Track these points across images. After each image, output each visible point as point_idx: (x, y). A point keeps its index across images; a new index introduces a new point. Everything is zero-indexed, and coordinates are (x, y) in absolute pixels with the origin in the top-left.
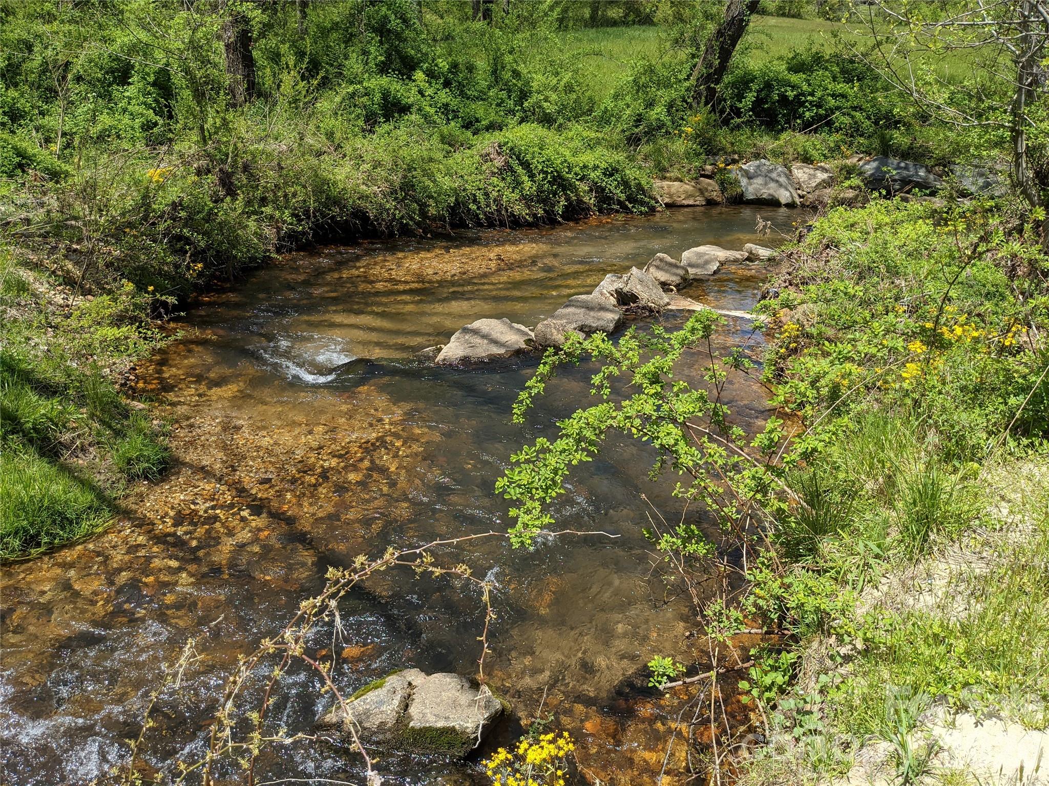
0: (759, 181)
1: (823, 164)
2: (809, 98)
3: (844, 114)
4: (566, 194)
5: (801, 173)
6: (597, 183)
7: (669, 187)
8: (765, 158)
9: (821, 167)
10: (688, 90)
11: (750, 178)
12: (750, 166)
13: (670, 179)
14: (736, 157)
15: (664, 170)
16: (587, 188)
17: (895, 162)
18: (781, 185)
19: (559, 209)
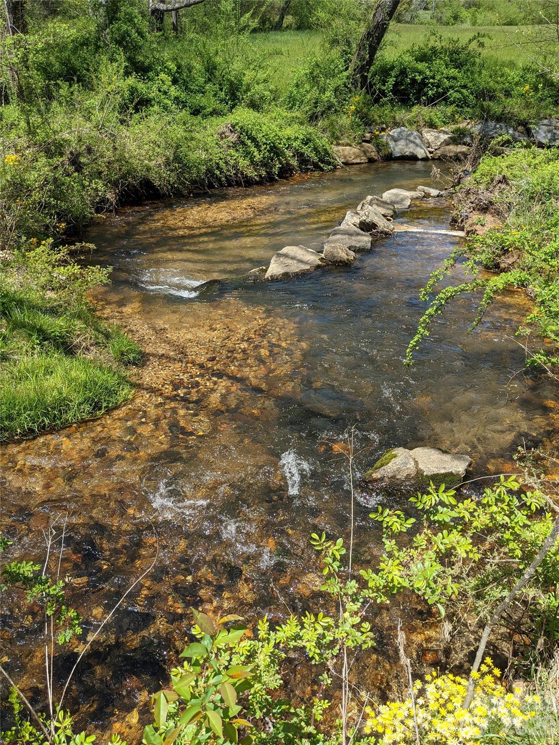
0: (402, 143)
1: (443, 128)
2: (431, 81)
3: (456, 91)
4: (279, 159)
5: (429, 135)
6: (298, 150)
7: (343, 150)
8: (404, 125)
9: (442, 130)
10: (348, 78)
11: (395, 141)
12: (395, 132)
13: (343, 145)
14: (384, 126)
15: (337, 138)
16: (291, 154)
17: (493, 124)
18: (417, 145)
19: (276, 170)
